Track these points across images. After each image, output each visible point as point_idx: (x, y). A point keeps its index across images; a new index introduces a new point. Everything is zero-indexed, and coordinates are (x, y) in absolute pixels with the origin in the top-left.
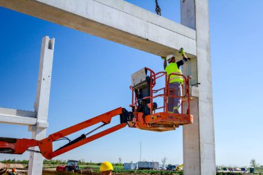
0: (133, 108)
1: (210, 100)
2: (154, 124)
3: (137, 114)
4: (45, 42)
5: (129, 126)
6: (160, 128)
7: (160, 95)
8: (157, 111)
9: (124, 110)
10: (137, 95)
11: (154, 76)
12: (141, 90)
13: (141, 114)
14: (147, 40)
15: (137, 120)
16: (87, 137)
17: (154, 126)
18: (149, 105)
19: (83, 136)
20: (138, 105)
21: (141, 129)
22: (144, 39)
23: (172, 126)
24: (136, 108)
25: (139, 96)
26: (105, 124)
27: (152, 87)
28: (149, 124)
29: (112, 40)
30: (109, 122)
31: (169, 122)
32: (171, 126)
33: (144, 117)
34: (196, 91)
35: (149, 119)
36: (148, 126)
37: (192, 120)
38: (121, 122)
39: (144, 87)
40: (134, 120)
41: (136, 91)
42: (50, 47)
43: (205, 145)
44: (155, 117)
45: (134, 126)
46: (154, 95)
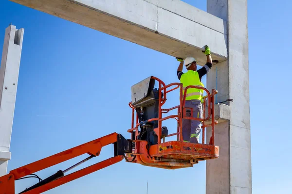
0: (134, 134)
1: (247, 125)
2: (162, 157)
3: (139, 143)
4: (9, 34)
5: (127, 161)
6: (171, 164)
7: (173, 117)
8: (168, 139)
9: (119, 136)
10: (139, 116)
11: (165, 89)
12: (145, 109)
13: (144, 143)
14: (157, 32)
15: (138, 152)
16: (65, 174)
17: (163, 161)
18: (157, 131)
19: (60, 173)
20: (140, 129)
21: (144, 164)
22: (152, 31)
23: (189, 162)
24: (137, 134)
25: (142, 117)
26: (92, 156)
27: (162, 105)
28: (155, 158)
29: (106, 31)
30: (98, 154)
31: (185, 155)
32: (187, 162)
33: (148, 147)
34: (226, 110)
35: (156, 151)
36: (154, 160)
37: (217, 154)
38: (116, 154)
39: (150, 104)
40: (134, 151)
41: (138, 110)
42: (17, 42)
43: (238, 189)
44: (164, 148)
45: (134, 161)
46: (164, 115)
